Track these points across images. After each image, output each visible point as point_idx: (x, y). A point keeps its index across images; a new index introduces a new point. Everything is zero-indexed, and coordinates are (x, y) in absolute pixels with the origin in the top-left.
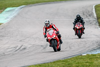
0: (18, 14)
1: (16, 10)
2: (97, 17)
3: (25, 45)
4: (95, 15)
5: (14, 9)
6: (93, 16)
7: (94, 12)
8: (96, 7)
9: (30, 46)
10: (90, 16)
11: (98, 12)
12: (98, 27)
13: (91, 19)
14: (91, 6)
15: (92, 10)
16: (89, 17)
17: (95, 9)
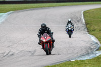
0: (6, 20)
1: (4, 15)
2: (86, 23)
3: (13, 51)
4: (84, 21)
5: (2, 15)
6: (82, 22)
7: (83, 18)
8: (85, 13)
9: (18, 52)
10: (78, 21)
11: (87, 18)
12: (87, 33)
13: (80, 25)
14: (80, 12)
15: (81, 16)
16: (78, 23)
17: (84, 14)
